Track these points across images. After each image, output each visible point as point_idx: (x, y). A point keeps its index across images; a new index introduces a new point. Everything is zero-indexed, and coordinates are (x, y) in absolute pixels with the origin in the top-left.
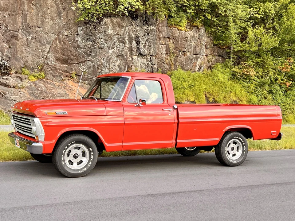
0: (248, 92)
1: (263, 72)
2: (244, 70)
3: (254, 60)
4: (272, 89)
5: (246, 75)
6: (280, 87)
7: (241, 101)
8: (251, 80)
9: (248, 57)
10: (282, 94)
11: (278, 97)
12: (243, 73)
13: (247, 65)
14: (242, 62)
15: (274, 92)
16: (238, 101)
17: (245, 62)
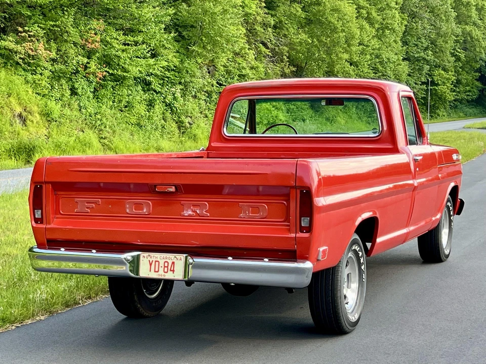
0: (39, 94)
1: (59, 50)
2: (27, 45)
3: (41, 23)
4: (76, 86)
5: (29, 56)
6: (88, 81)
7: (31, 113)
8: (39, 66)
9: (30, 18)
10: (91, 95)
11: (87, 102)
12: (25, 53)
13: (32, 33)
14: (20, 29)
15: (79, 91)
16: (24, 114)
17: (26, 28)
